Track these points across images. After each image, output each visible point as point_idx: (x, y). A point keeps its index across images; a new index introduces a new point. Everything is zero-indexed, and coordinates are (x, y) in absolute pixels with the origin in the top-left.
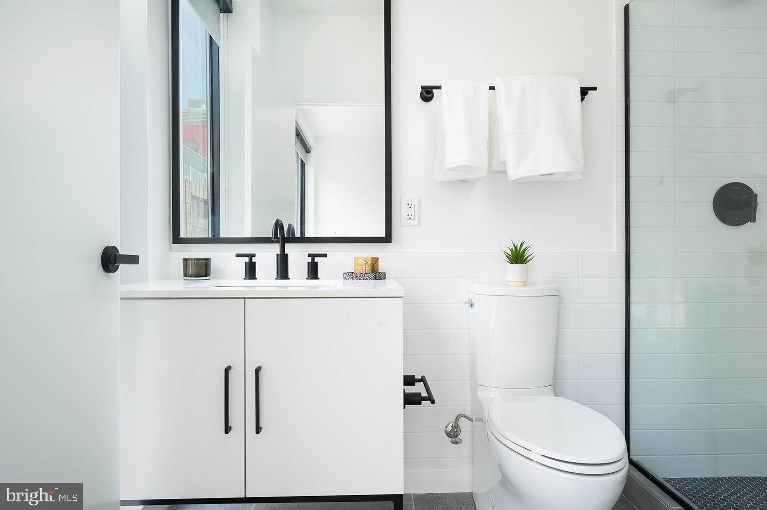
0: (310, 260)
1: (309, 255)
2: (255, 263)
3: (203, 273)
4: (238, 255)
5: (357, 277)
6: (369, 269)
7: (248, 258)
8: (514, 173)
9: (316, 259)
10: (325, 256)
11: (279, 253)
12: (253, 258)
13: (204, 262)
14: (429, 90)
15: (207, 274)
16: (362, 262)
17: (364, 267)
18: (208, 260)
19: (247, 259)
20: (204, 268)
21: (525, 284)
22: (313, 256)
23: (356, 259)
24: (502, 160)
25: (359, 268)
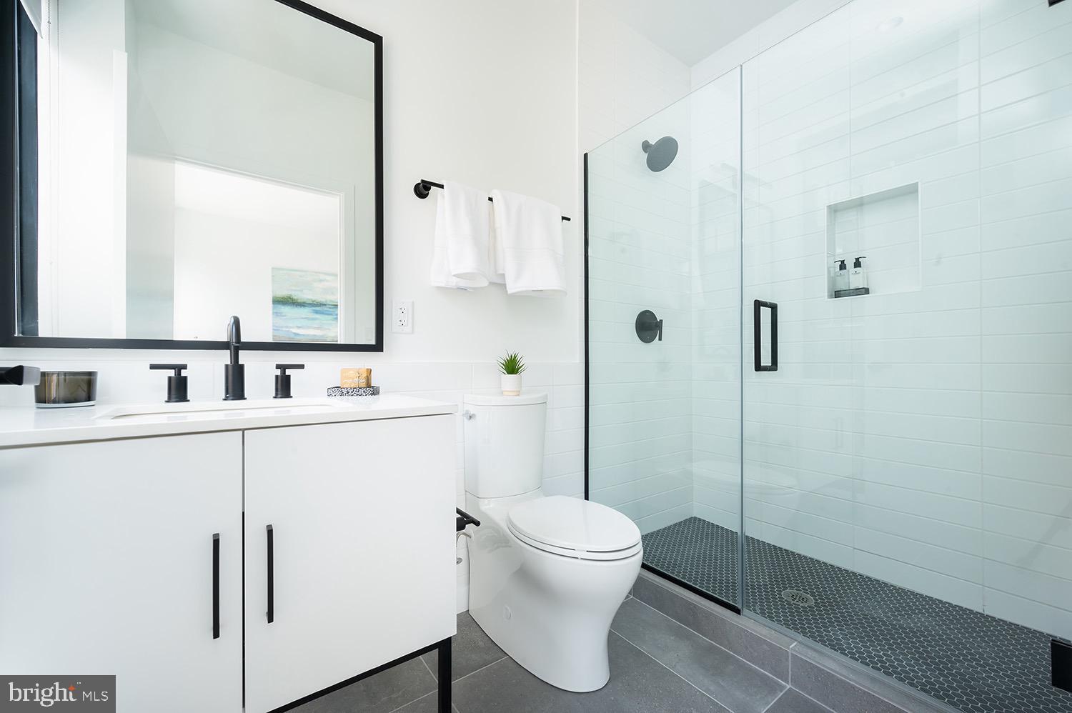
0: (278, 372)
1: (278, 367)
2: (185, 378)
3: (84, 395)
4: (153, 367)
5: (348, 392)
6: (363, 382)
7: (174, 370)
8: (512, 288)
9: (288, 372)
10: (302, 367)
11: (229, 363)
12: (182, 371)
13: (86, 377)
14: (428, 185)
15: (89, 397)
16: (353, 374)
17: (357, 380)
18: (91, 374)
19: (172, 373)
20: (85, 388)
21: (518, 393)
22: (283, 368)
23: (344, 371)
24: (501, 272)
25: (349, 381)
